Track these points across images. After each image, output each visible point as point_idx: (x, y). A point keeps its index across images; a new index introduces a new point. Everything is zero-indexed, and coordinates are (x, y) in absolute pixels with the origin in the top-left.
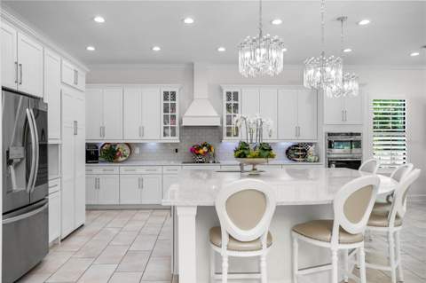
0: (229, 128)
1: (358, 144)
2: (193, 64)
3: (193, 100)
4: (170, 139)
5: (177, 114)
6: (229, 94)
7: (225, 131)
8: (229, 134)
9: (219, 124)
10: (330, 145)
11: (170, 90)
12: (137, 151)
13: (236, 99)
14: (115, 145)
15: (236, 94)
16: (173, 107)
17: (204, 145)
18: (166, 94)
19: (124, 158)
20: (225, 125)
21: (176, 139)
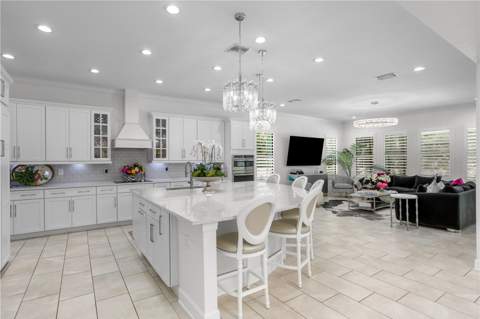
0: (158, 151)
1: (251, 164)
2: (124, 91)
3: (124, 124)
4: (102, 161)
5: (109, 136)
6: (158, 121)
7: (155, 153)
8: (158, 156)
9: (150, 147)
10: (236, 164)
11: (101, 113)
12: (61, 173)
13: (164, 125)
14: (33, 167)
15: (164, 121)
16: (105, 129)
17: (135, 166)
18: (97, 116)
19: (44, 181)
20: (155, 148)
21: (107, 161)
